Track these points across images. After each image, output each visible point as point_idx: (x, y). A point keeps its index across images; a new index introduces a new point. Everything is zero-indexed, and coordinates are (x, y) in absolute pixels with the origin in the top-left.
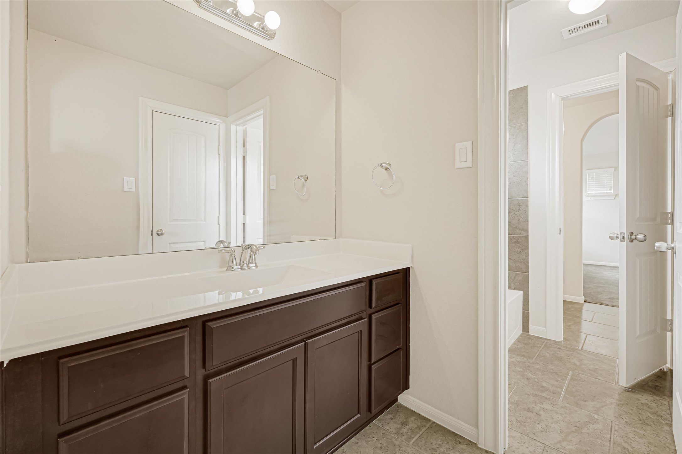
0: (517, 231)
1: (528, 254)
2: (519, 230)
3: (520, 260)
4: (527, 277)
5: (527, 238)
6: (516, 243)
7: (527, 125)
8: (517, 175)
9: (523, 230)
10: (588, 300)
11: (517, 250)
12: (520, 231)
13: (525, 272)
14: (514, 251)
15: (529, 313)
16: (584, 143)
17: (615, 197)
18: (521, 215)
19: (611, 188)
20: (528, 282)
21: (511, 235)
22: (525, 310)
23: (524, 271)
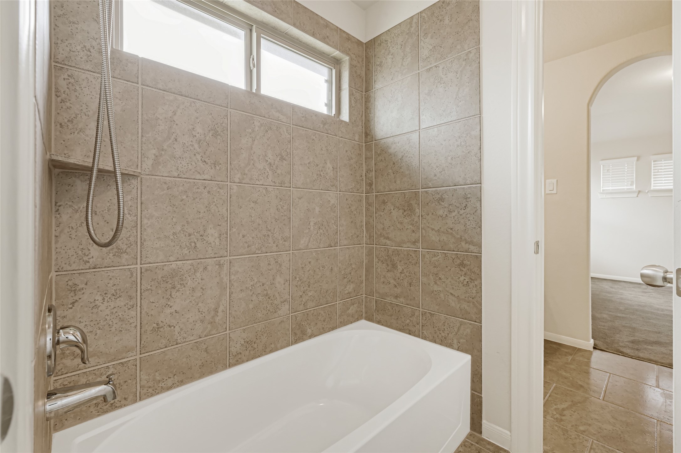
0: (463, 244)
1: (481, 288)
2: (466, 243)
3: (466, 299)
4: (479, 330)
5: (478, 259)
6: (461, 267)
7: (478, 50)
8: (463, 144)
9: (471, 243)
10: (600, 344)
11: (462, 278)
12: (467, 245)
13: (476, 322)
14: (458, 280)
15: (481, 397)
16: (592, 109)
17: (638, 194)
18: (468, 216)
19: (632, 182)
20: (481, 341)
21: (453, 251)
22: (476, 391)
23: (474, 318)
